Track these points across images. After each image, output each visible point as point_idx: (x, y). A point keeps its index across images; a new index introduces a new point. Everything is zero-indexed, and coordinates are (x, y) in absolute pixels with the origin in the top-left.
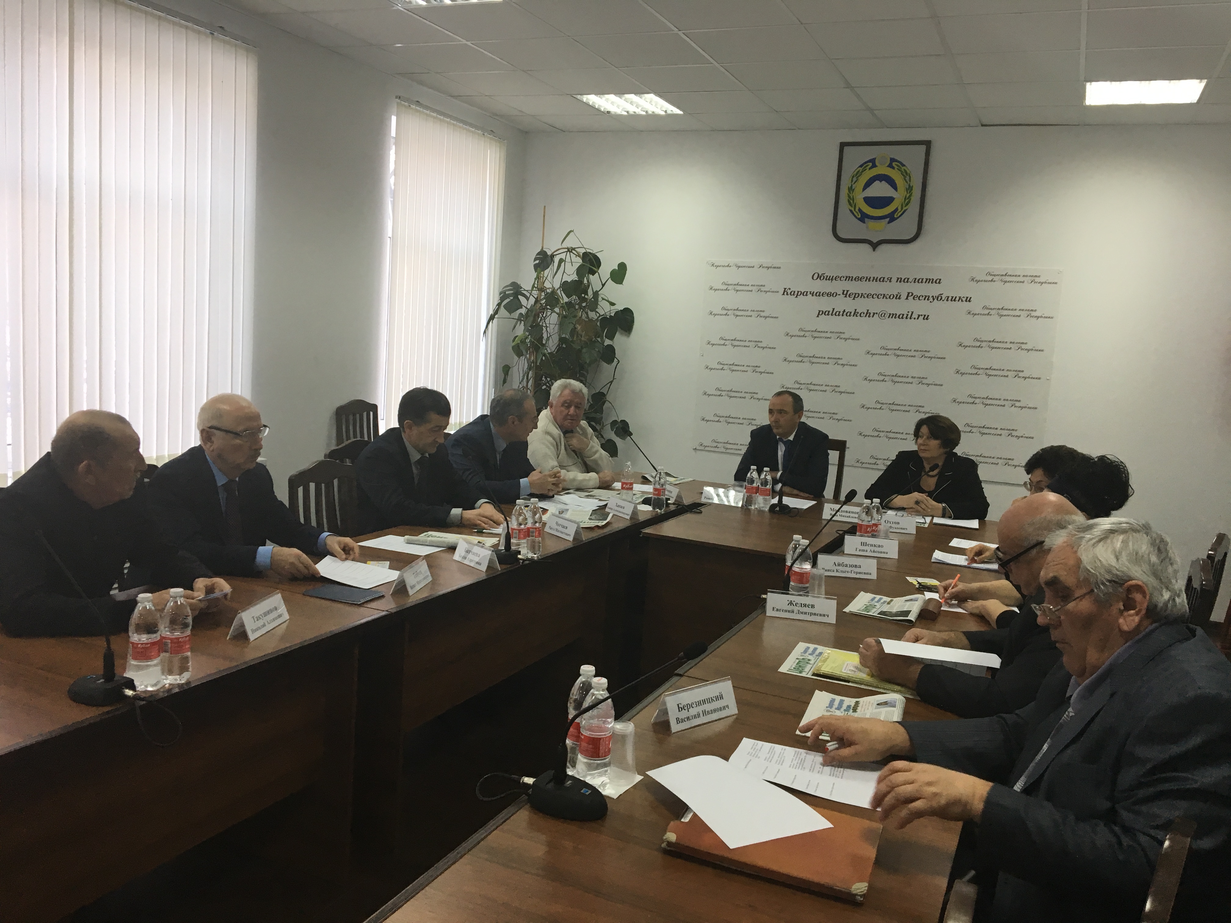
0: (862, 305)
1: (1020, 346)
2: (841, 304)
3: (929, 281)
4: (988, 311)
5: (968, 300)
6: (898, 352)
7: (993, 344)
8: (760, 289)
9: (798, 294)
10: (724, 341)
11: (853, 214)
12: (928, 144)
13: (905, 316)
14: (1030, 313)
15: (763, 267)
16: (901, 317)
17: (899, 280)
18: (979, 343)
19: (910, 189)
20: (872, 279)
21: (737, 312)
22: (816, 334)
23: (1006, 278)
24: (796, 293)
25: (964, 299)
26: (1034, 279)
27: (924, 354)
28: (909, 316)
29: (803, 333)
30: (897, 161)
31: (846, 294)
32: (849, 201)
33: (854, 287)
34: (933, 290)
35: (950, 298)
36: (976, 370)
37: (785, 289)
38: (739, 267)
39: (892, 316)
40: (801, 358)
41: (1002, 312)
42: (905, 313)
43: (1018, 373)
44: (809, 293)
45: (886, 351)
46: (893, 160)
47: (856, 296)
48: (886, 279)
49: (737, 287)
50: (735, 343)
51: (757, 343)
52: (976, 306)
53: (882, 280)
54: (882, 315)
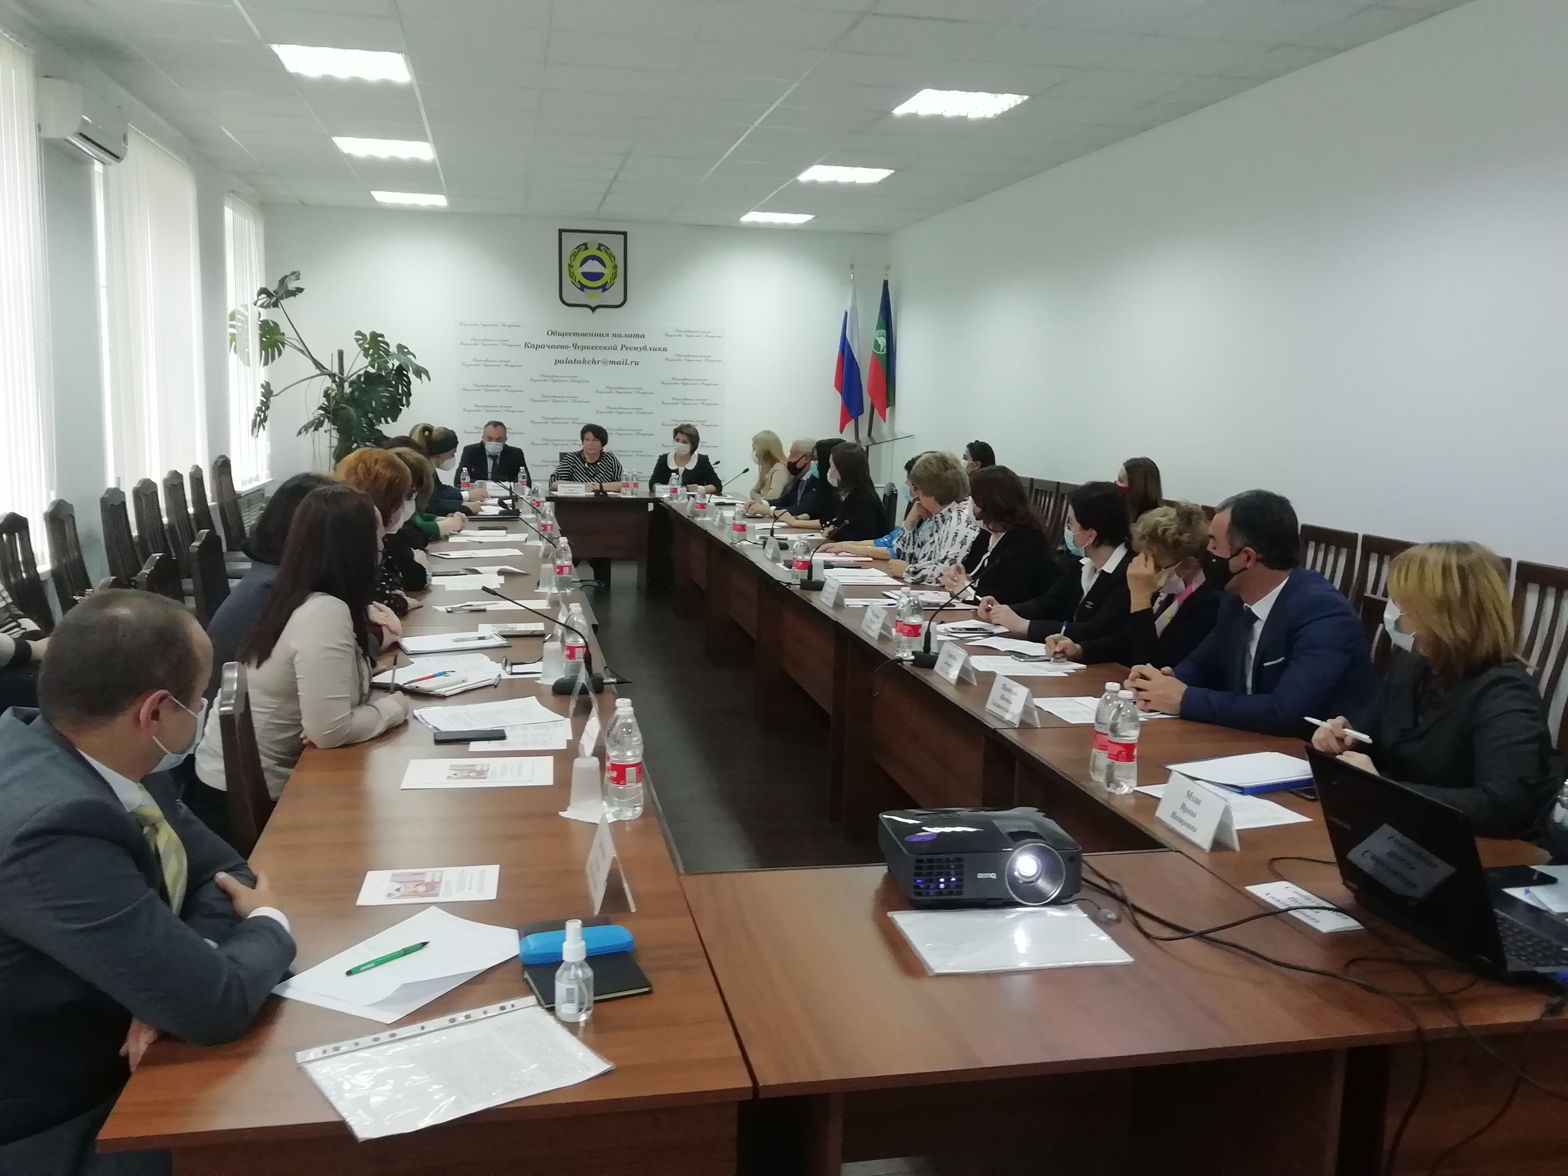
0: (588, 355)
1: (704, 382)
2: (572, 354)
3: (637, 336)
4: (679, 357)
5: (665, 350)
6: (620, 390)
7: (685, 382)
8: (505, 343)
9: (537, 347)
10: (478, 387)
11: (574, 284)
12: (625, 234)
13: (622, 363)
14: (707, 358)
15: (505, 326)
16: (619, 363)
17: (614, 335)
18: (676, 381)
19: (615, 267)
20: (594, 335)
21: (487, 363)
22: (555, 379)
23: (689, 333)
24: (535, 346)
25: (662, 349)
26: (707, 334)
27: (639, 390)
28: (625, 363)
29: (545, 378)
30: (602, 245)
31: (575, 346)
32: (570, 275)
33: (581, 341)
34: (639, 342)
35: (652, 349)
36: (676, 401)
37: (526, 343)
38: (485, 325)
39: (612, 362)
40: (545, 398)
41: (689, 358)
42: (622, 360)
43: (703, 402)
44: (546, 346)
45: (610, 390)
46: (600, 245)
47: (583, 348)
48: (604, 335)
49: (485, 342)
50: (488, 388)
51: (507, 388)
52: (670, 354)
53: (601, 335)
54: (604, 362)
